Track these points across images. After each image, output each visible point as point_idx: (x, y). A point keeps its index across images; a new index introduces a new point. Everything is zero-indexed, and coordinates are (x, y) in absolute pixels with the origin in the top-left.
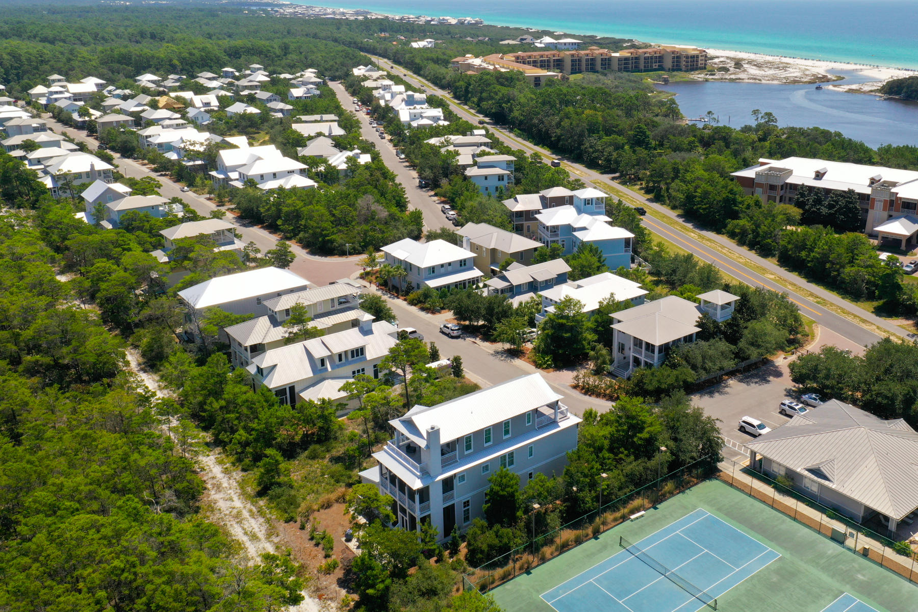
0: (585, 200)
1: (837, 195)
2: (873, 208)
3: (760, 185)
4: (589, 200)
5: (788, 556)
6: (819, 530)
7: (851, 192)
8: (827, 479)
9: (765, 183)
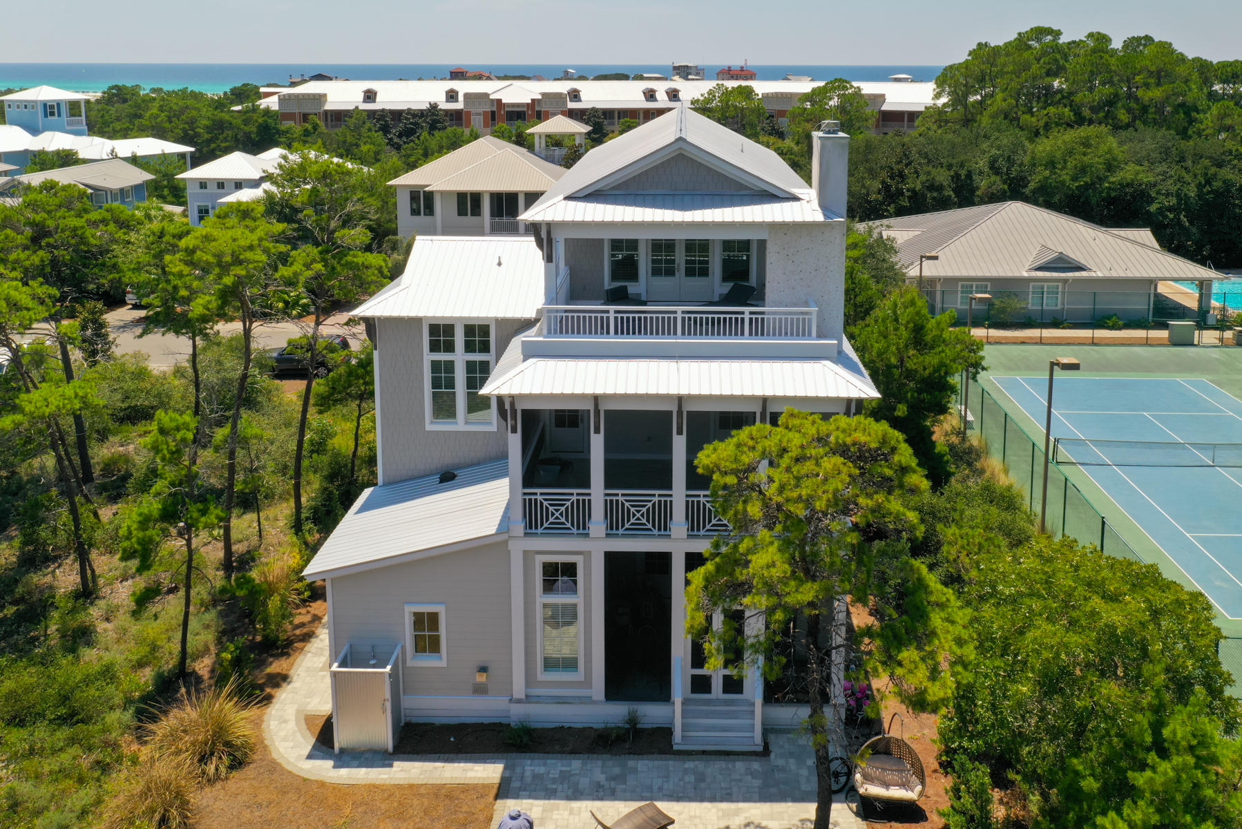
0: (45, 104)
2: (468, 122)
3: (289, 116)
4: (52, 107)
5: (1211, 377)
6: (1147, 343)
7: (434, 107)
8: (1080, 268)
9: (297, 111)
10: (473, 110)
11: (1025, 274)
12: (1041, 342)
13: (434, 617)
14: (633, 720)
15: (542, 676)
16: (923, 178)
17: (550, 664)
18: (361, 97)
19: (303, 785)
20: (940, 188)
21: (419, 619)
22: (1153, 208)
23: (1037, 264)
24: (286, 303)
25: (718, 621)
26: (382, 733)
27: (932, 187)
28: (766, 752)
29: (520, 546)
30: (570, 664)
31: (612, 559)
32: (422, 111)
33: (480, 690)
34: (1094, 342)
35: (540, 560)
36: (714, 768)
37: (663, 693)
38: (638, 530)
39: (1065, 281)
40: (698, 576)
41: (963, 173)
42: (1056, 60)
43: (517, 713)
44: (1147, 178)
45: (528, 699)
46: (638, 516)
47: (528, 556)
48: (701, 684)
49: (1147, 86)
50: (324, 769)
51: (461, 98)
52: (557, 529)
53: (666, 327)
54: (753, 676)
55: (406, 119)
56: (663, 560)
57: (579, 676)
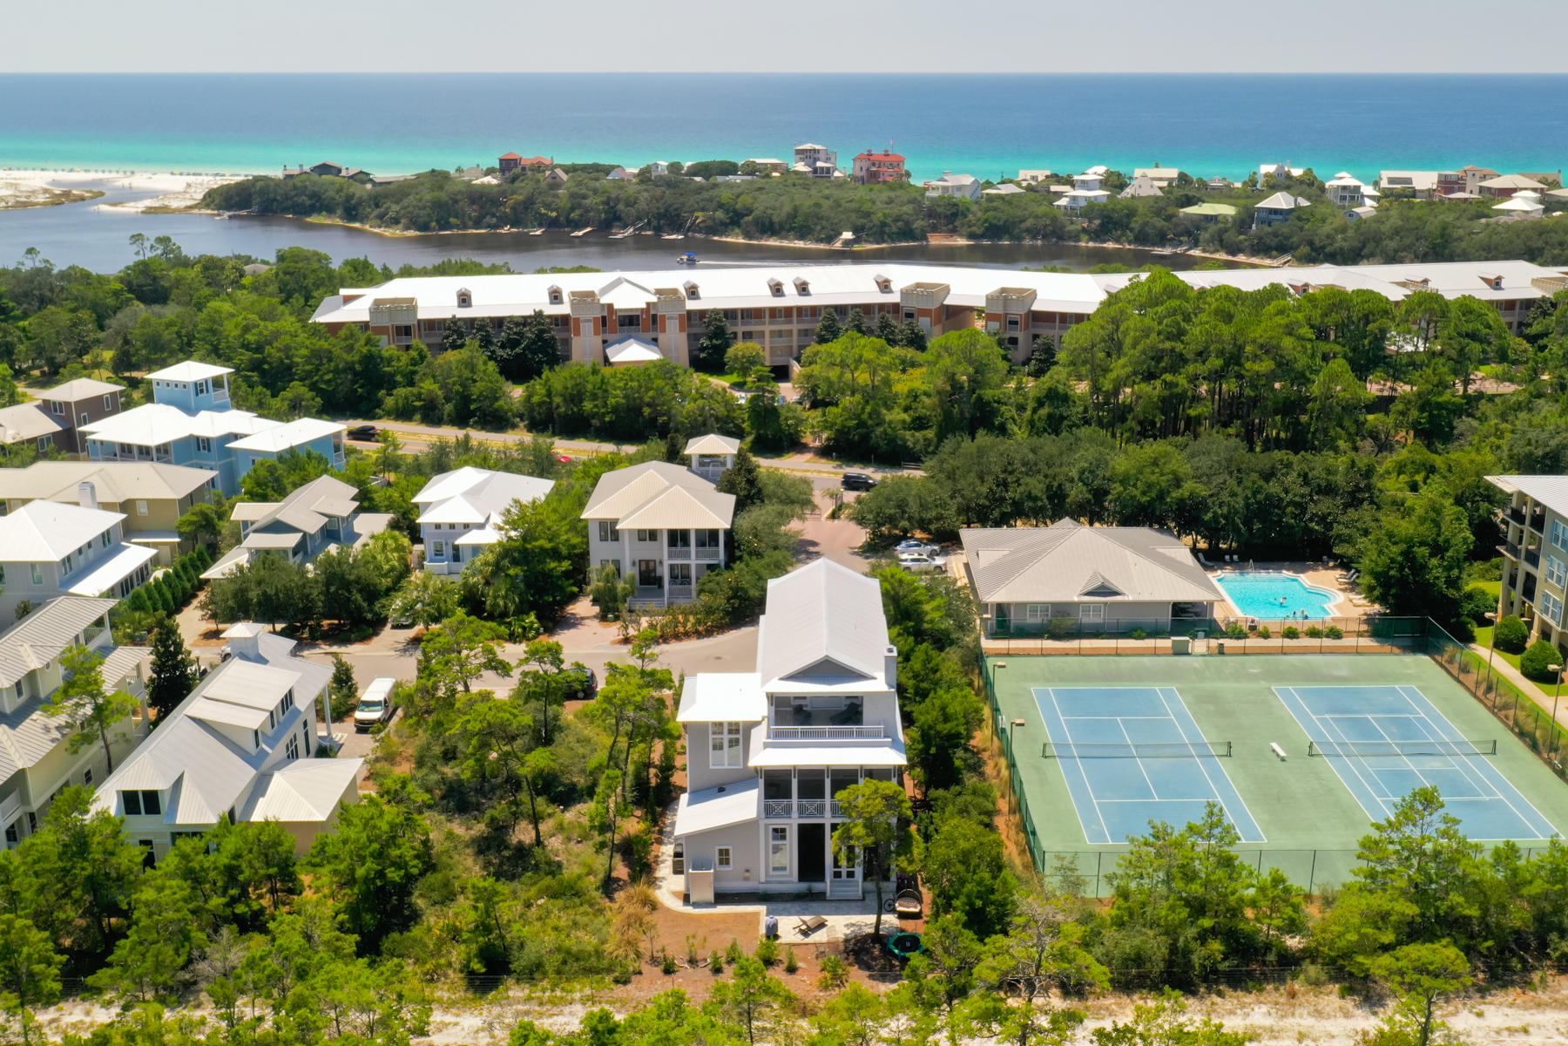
0: (196, 384)
1: (517, 324)
2: (578, 333)
3: (381, 330)
4: (201, 385)
5: (1179, 686)
6: (1155, 652)
7: (539, 314)
8: (1116, 593)
9: (389, 324)
10: (582, 317)
11: (1076, 599)
12: (1080, 653)
13: (727, 851)
14: (810, 889)
15: (772, 873)
16: (1021, 489)
17: (775, 869)
18: (454, 301)
19: (682, 915)
20: (1035, 499)
21: (721, 851)
22: (1208, 516)
23: (1090, 588)
24: (524, 628)
25: (844, 848)
26: (710, 897)
27: (1030, 497)
28: (864, 899)
29: (763, 823)
30: (784, 869)
31: (801, 826)
32: (525, 318)
33: (746, 879)
34: (1117, 653)
35: (771, 827)
36: (844, 904)
37: (822, 878)
38: (811, 816)
39: (1106, 604)
40: (836, 834)
41: (1056, 484)
42: (1178, 323)
43: (762, 888)
44: (1202, 490)
45: (767, 882)
46: (812, 809)
47: (766, 826)
48: (837, 875)
49: (1256, 357)
50: (689, 910)
51: (566, 298)
52: (778, 816)
53: (821, 734)
54: (859, 871)
55: (509, 328)
56: (822, 826)
57: (787, 872)
